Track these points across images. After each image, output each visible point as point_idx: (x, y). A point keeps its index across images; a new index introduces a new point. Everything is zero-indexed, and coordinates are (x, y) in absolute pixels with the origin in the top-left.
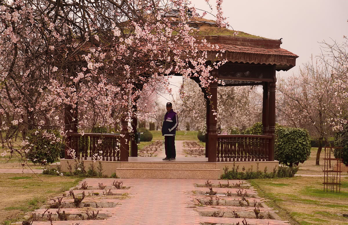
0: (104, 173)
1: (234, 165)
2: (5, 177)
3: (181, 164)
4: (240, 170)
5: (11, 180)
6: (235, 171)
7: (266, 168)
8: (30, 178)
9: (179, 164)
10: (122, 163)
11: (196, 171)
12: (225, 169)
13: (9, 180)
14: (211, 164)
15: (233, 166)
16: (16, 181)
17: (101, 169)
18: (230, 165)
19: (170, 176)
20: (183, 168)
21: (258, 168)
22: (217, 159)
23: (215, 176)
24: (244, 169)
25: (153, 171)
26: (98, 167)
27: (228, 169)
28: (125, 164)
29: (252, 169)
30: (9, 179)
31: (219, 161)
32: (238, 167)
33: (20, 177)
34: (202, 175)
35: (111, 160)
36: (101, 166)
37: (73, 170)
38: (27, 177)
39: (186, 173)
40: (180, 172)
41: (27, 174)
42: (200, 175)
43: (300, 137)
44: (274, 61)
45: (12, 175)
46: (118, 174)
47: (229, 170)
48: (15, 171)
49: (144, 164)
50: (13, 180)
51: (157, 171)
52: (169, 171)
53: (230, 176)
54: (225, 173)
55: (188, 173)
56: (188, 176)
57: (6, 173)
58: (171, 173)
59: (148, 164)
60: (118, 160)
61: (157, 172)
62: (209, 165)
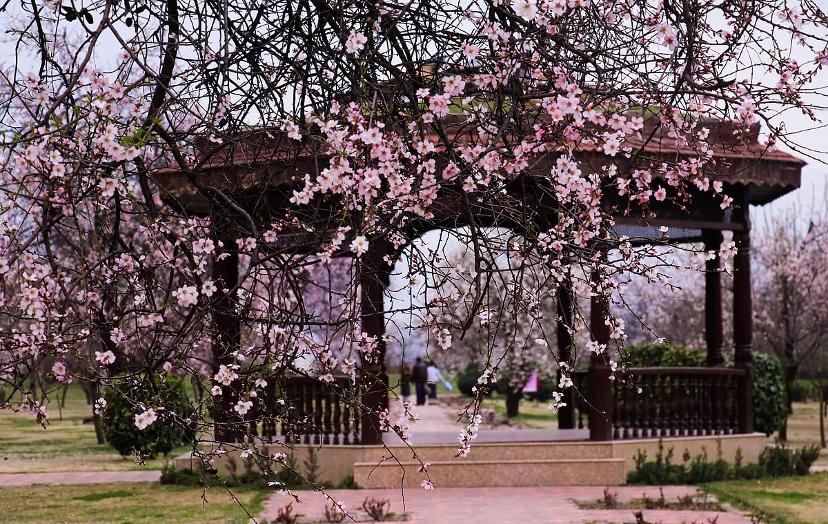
0: (322, 476)
1: (661, 448)
2: (66, 495)
3: (521, 449)
4: (677, 460)
5: (81, 501)
6: (664, 462)
7: (739, 452)
8: (130, 494)
9: (515, 448)
10: (367, 450)
11: (563, 466)
12: (637, 458)
13: (77, 502)
14: (600, 447)
15: (658, 450)
16: (96, 504)
17: (314, 467)
18: (649, 447)
19: (495, 479)
20: (526, 458)
21: (720, 453)
22: (613, 433)
23: (612, 476)
24: (686, 457)
25: (450, 467)
26: (306, 463)
27: (645, 457)
28: (374, 452)
29: (706, 456)
30: (76, 499)
31: (616, 437)
32: (671, 452)
33: (102, 492)
34: (577, 476)
35: (336, 442)
36: (313, 459)
37: (241, 471)
38: (122, 494)
39: (537, 471)
40: (520, 469)
41: (122, 485)
42: (571, 475)
43: (762, 374)
44: (750, 175)
45: (81, 488)
46: (359, 478)
47: (648, 460)
48: (87, 478)
49: (425, 451)
50: (88, 503)
51: (460, 467)
52: (492, 467)
53: (652, 477)
54: (638, 468)
55: (540, 470)
56: (543, 478)
57: (65, 483)
58: (497, 471)
59: (435, 451)
60: (356, 442)
61: (461, 471)
62: (593, 448)
